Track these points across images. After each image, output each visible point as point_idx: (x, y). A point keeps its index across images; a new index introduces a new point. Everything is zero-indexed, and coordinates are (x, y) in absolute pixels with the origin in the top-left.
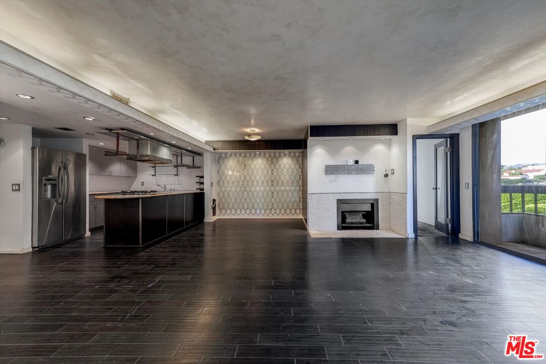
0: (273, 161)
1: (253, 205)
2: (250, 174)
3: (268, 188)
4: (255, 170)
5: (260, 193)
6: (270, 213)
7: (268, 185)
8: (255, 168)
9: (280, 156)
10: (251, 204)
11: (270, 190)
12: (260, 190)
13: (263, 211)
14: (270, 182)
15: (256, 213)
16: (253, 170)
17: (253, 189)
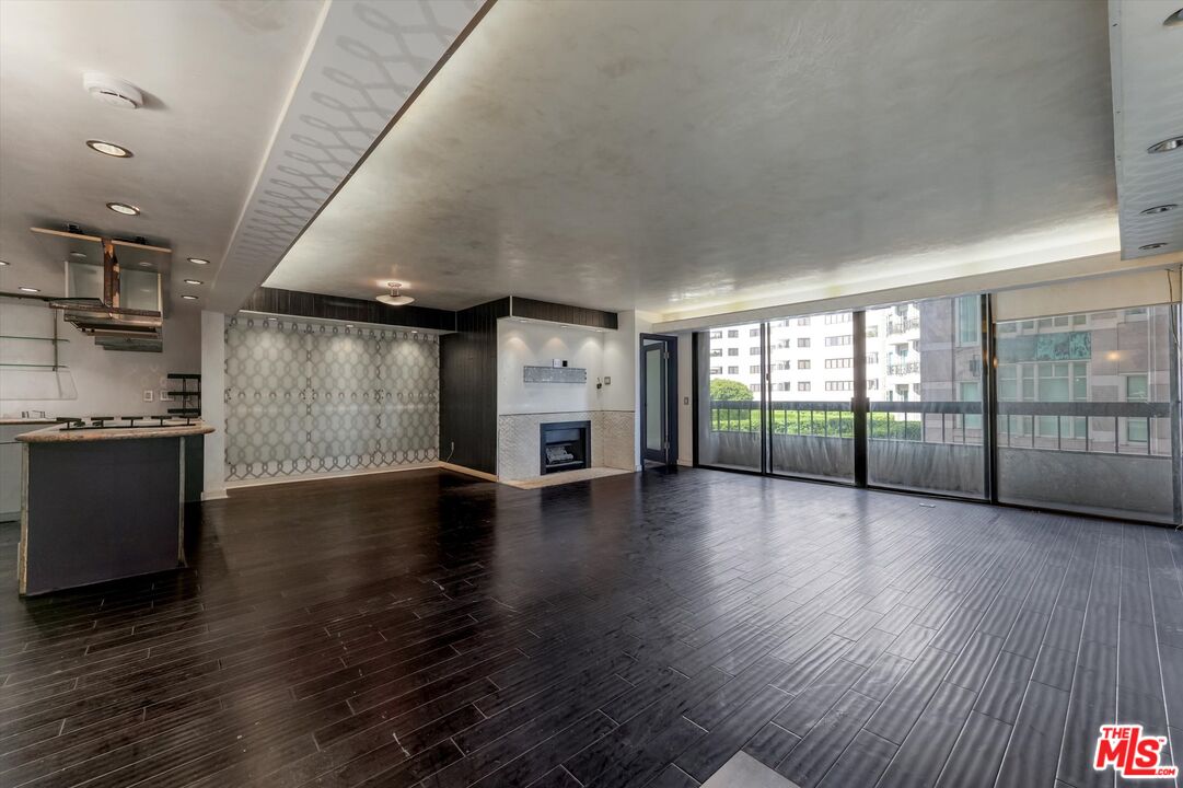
0: (378, 347)
1: (329, 447)
2: (322, 373)
3: (366, 408)
4: (335, 367)
5: (348, 418)
6: (371, 462)
7: (366, 401)
8: (335, 361)
9: (395, 339)
10: (322, 446)
11: (372, 412)
12: (347, 412)
13: (354, 460)
14: (372, 395)
15: (335, 465)
16: (328, 365)
17: (329, 409)
